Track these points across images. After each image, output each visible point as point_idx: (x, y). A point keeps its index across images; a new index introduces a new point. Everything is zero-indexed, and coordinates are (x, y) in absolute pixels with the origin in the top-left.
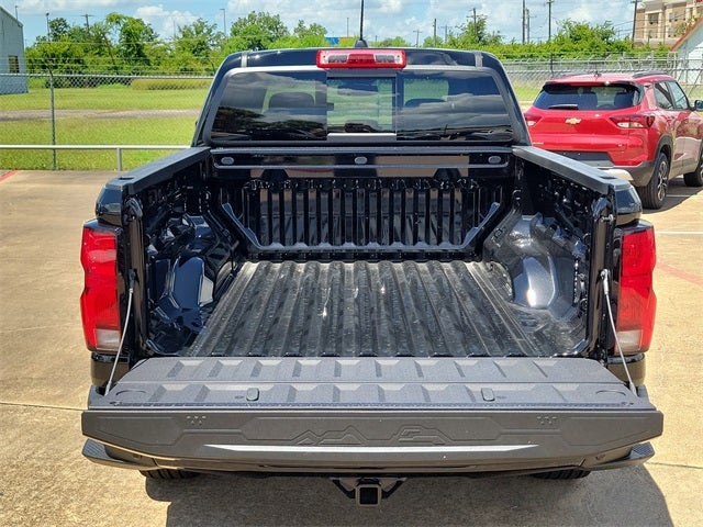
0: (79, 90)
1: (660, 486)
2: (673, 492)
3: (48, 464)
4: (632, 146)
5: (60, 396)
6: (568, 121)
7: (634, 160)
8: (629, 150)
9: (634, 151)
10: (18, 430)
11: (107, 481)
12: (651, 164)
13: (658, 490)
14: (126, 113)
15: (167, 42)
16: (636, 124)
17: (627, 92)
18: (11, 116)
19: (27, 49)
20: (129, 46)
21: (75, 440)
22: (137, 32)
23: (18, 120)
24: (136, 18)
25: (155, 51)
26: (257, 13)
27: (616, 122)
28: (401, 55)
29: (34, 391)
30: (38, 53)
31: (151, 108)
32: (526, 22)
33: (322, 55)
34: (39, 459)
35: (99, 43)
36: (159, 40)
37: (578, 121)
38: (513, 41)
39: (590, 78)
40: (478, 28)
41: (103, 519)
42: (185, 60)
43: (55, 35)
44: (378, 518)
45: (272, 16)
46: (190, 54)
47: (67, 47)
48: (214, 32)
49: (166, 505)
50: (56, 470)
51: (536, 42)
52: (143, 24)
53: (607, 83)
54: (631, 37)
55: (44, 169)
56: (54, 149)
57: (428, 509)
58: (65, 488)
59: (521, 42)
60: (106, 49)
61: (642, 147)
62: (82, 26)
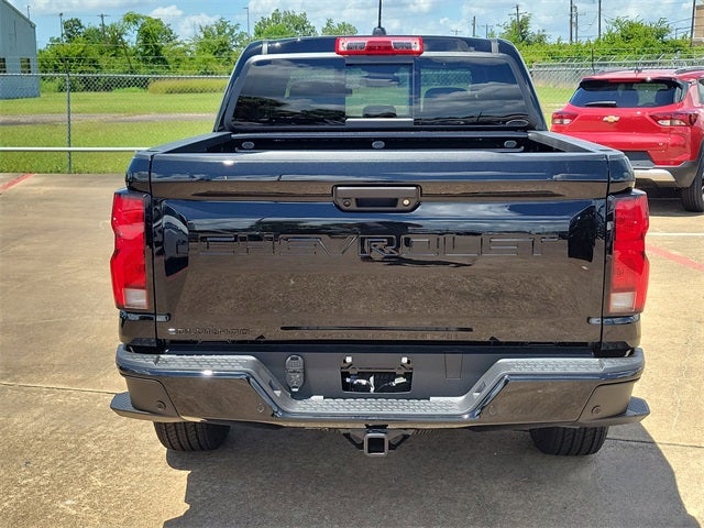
0: (93, 93)
1: (672, 464)
2: (683, 469)
3: (72, 438)
4: (674, 145)
5: (82, 380)
6: (605, 119)
7: (676, 159)
8: (671, 149)
9: (675, 150)
10: (42, 409)
11: (129, 453)
12: (695, 164)
13: (670, 467)
14: (142, 117)
15: (187, 43)
16: (677, 122)
17: (668, 88)
18: (23, 120)
19: (40, 51)
20: (147, 47)
21: (98, 418)
22: (156, 32)
23: (30, 123)
24: (154, 18)
25: (174, 52)
26: (281, 11)
27: (656, 119)
28: (418, 42)
29: (56, 375)
30: (52, 56)
31: (169, 112)
32: (574, 20)
33: (341, 42)
34: (63, 433)
35: (115, 44)
36: (178, 40)
37: (617, 119)
38: (559, 40)
39: (629, 74)
40: (521, 27)
41: (126, 484)
42: (205, 61)
43: (69, 36)
44: (390, 486)
45: (297, 14)
46: (211, 56)
47: (81, 49)
48: (237, 32)
49: (185, 473)
50: (80, 444)
51: (584, 41)
52: (161, 24)
53: (649, 79)
54: (689, 35)
55: (59, 172)
56: (69, 152)
57: (439, 480)
58: (89, 458)
59: (568, 42)
60: (122, 51)
61: (684, 146)
62: (99, 27)
